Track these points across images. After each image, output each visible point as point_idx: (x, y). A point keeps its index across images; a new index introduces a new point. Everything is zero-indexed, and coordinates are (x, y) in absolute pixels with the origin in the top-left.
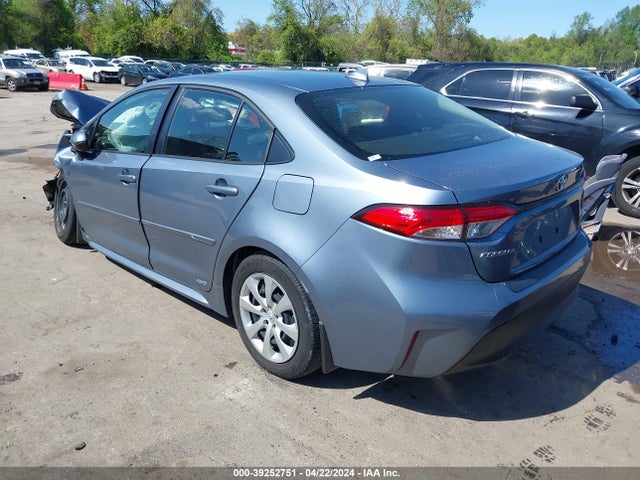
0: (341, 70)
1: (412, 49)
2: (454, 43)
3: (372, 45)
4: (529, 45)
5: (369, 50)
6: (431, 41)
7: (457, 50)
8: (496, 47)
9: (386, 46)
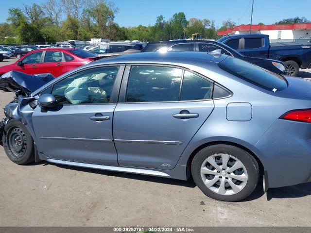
0: (58, 45)
1: (89, 33)
2: (109, 30)
3: (69, 32)
4: (140, 30)
5: (68, 35)
6: (97, 29)
7: (111, 33)
8: (127, 31)
9: (77, 33)
